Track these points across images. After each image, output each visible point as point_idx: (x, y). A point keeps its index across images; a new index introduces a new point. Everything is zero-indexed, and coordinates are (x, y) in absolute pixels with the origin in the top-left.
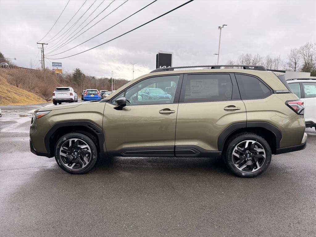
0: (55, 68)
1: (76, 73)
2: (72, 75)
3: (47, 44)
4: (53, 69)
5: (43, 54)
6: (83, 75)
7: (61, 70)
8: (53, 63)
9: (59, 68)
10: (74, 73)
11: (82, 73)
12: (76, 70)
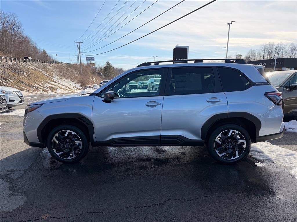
0: (89, 62)
1: (106, 66)
2: (103, 68)
3: (83, 42)
4: (87, 63)
5: (80, 51)
6: (112, 68)
7: (94, 63)
8: (87, 57)
9: (92, 62)
10: (105, 66)
11: (111, 66)
12: (106, 63)
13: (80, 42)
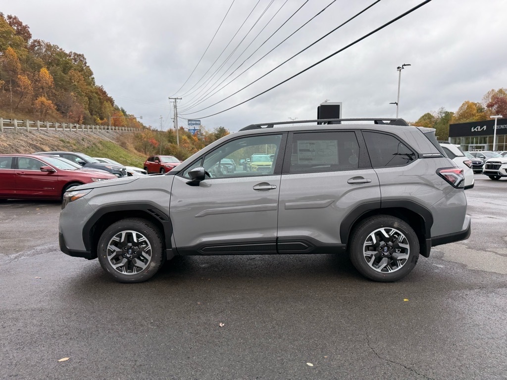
0: (192, 127)
1: (219, 135)
2: (214, 138)
3: (181, 99)
4: (189, 130)
7: (200, 130)
8: (189, 120)
9: (197, 127)
12: (219, 130)
13: (177, 99)
